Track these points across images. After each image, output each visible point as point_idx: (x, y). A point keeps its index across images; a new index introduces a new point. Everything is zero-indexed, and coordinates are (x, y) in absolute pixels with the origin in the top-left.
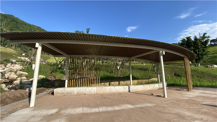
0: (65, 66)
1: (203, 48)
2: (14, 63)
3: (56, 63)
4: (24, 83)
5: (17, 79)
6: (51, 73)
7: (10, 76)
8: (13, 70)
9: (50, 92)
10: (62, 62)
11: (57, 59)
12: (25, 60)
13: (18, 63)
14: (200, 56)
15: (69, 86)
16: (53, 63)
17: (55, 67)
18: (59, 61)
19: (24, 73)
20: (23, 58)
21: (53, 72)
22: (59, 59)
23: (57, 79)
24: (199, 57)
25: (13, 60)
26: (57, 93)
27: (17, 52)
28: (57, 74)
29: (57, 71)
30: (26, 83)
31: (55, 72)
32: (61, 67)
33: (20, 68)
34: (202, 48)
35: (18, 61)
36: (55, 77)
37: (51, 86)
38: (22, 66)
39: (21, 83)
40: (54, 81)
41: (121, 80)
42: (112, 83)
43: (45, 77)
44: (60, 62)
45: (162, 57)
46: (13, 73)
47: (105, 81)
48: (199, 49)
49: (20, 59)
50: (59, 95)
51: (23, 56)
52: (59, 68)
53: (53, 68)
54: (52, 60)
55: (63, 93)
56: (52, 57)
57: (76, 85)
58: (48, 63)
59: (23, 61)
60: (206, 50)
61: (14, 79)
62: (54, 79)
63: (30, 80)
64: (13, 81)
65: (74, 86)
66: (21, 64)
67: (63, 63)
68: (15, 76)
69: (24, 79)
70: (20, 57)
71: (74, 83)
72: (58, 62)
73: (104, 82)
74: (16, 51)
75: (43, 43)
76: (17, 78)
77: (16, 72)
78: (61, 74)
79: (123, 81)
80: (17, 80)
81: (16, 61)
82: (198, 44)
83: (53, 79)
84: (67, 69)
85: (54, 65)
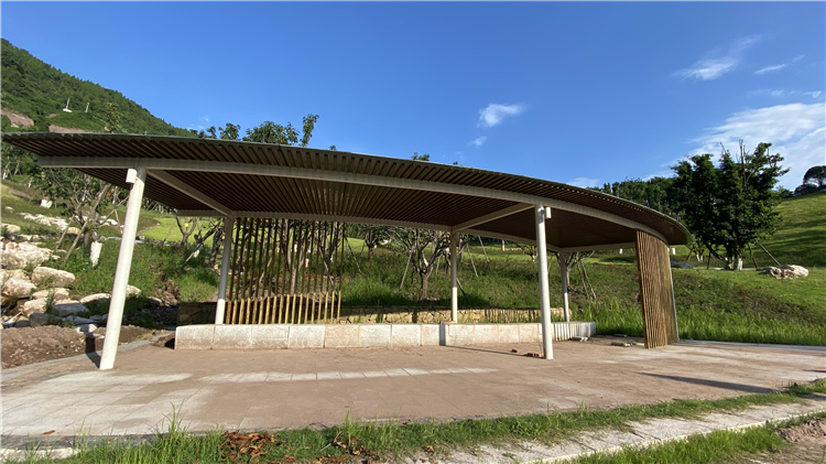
0: (218, 256)
1: (755, 200)
2: (13, 238)
3: (183, 243)
4: (62, 308)
5: (35, 294)
6: (164, 278)
7: (8, 284)
8: (18, 261)
9: (161, 339)
10: (206, 238)
11: (187, 225)
12: (55, 226)
13: (29, 237)
14: (741, 231)
15: (228, 321)
16: (169, 242)
17: (178, 260)
18: (196, 236)
19: (60, 273)
20: (45, 220)
21: (172, 275)
22: (194, 226)
23: (186, 300)
24: (738, 234)
25: (10, 226)
26: (186, 341)
27: (19, 193)
28: (185, 282)
29: (185, 272)
30: (69, 309)
31: (176, 275)
32: (203, 259)
33: (42, 255)
34: (748, 198)
35: (29, 232)
36: (176, 294)
37: (162, 323)
38: (48, 250)
39: (49, 308)
40: (172, 306)
41: (424, 309)
42: (390, 316)
43: (139, 290)
44: (200, 240)
45: (542, 227)
46: (18, 273)
47: (361, 310)
48: (741, 202)
49: (32, 221)
50: (194, 347)
51: (45, 212)
52: (194, 263)
53: (172, 262)
54: (167, 230)
55: (205, 342)
56: (164, 220)
57: (254, 316)
58: (147, 240)
59: (46, 233)
60: (766, 208)
61: (21, 294)
62: (175, 301)
63: (82, 301)
64: (19, 303)
65: (247, 321)
66: (42, 240)
67: (210, 241)
68: (28, 286)
69: (63, 297)
70: (34, 215)
71: (248, 312)
72: (191, 239)
73: (358, 314)
74: (15, 188)
75: (150, 170)
76: (33, 291)
77: (29, 270)
78: (201, 285)
79: (430, 310)
80: (34, 298)
81: (22, 227)
82: (735, 185)
83: (170, 300)
84: (225, 267)
85: (174, 248)
